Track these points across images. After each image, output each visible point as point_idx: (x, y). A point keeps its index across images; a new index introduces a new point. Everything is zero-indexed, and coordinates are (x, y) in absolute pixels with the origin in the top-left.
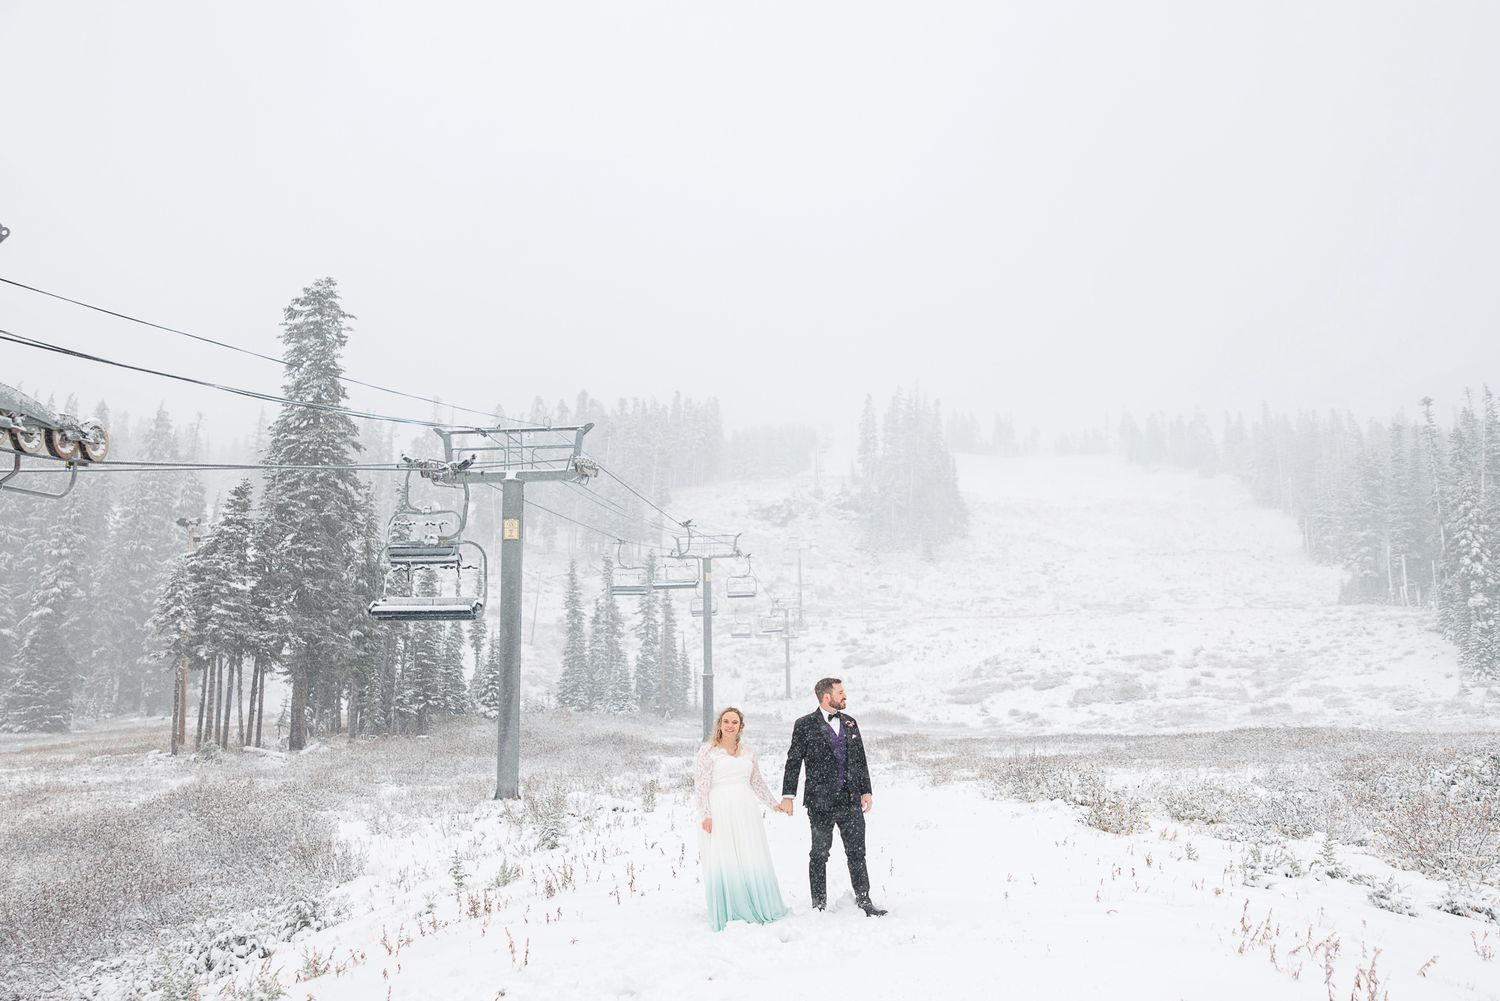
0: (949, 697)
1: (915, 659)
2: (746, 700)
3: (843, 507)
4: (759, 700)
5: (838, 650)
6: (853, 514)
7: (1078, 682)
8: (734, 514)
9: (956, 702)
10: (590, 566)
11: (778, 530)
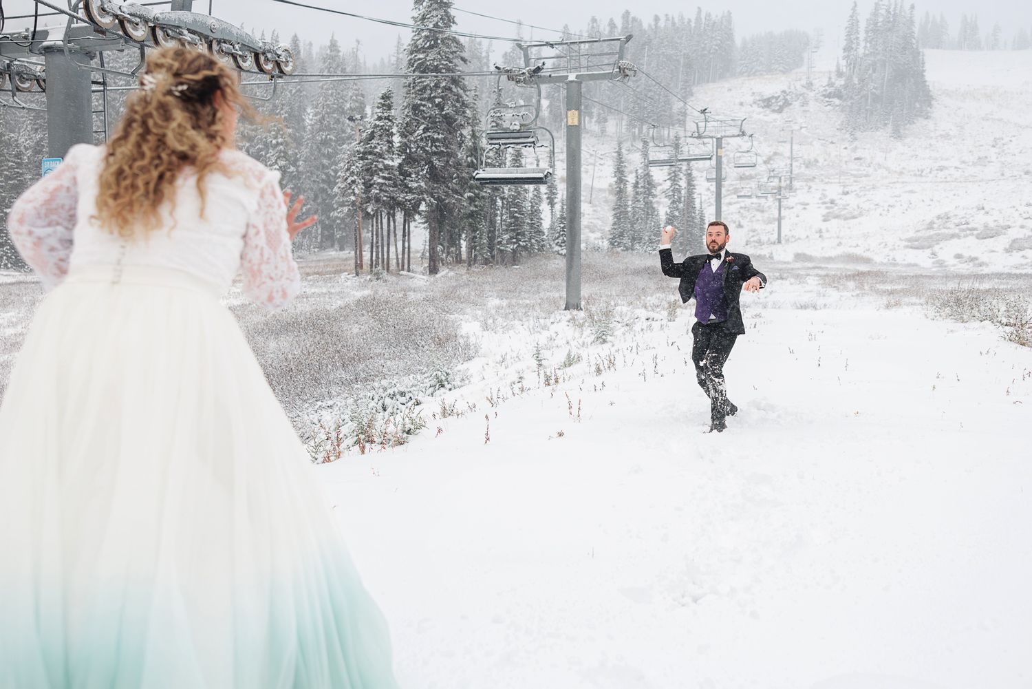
0: (906, 243)
1: (881, 215)
2: (747, 245)
3: (829, 96)
4: (756, 244)
5: (819, 208)
6: (837, 101)
7: (1014, 233)
8: (741, 104)
9: (911, 248)
10: (632, 145)
11: (776, 116)
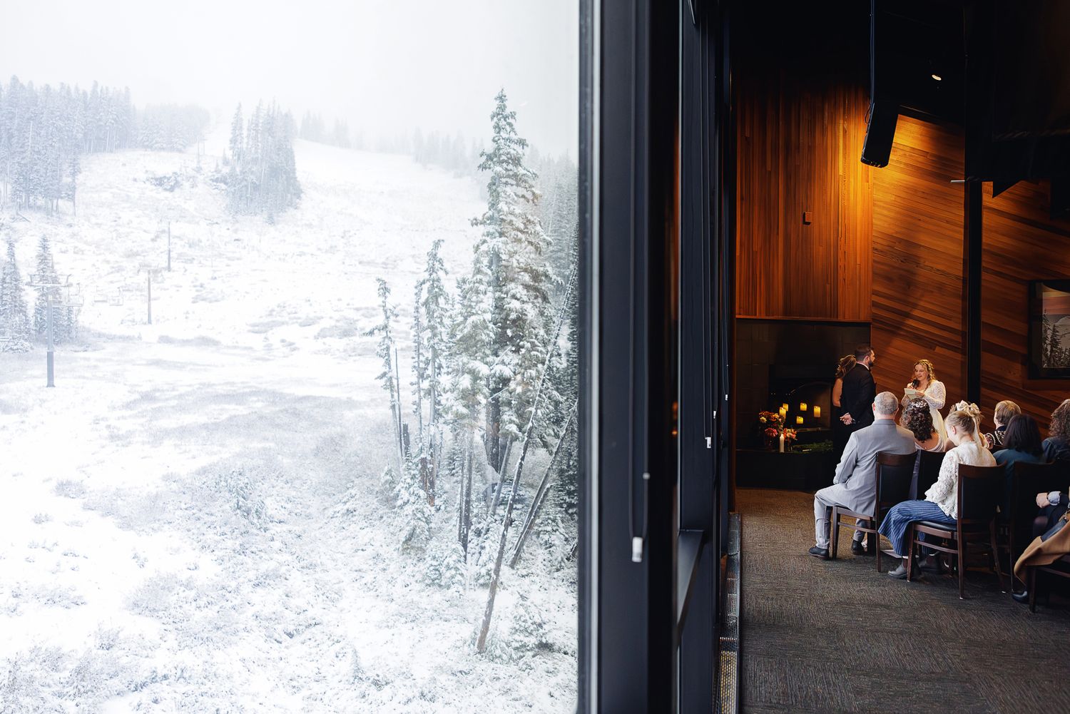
0: (251, 328)
1: (238, 300)
2: (122, 323)
3: (217, 180)
4: (130, 323)
5: (190, 290)
6: (223, 186)
9: (253, 332)
11: (167, 194)
